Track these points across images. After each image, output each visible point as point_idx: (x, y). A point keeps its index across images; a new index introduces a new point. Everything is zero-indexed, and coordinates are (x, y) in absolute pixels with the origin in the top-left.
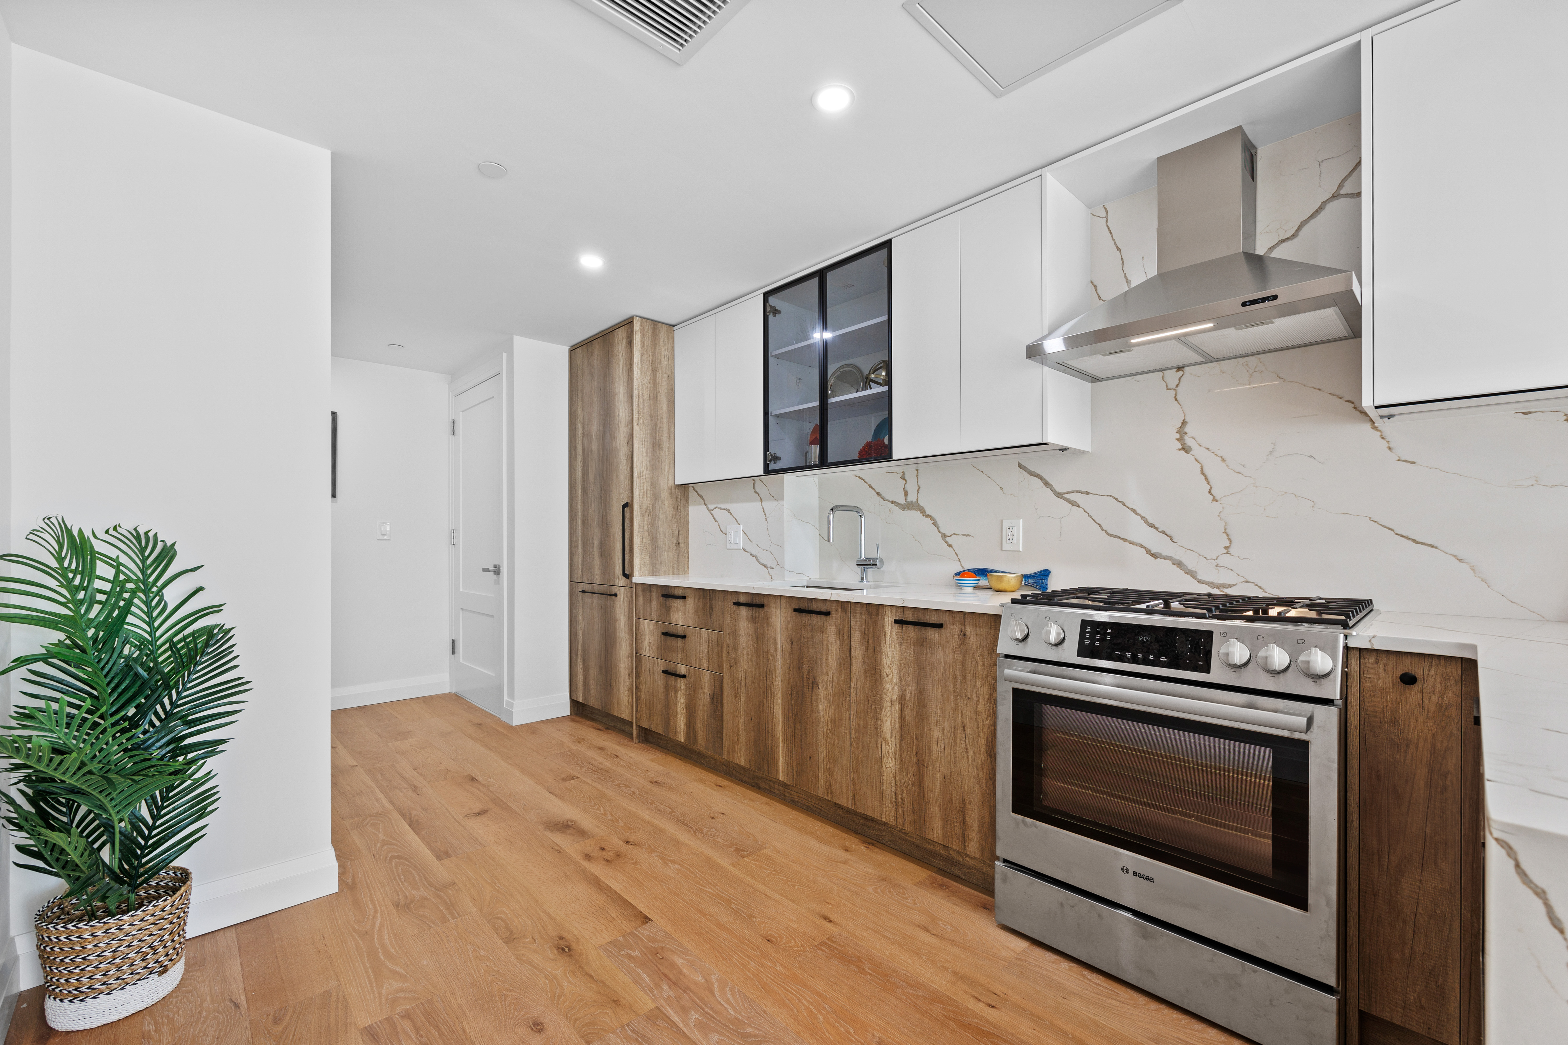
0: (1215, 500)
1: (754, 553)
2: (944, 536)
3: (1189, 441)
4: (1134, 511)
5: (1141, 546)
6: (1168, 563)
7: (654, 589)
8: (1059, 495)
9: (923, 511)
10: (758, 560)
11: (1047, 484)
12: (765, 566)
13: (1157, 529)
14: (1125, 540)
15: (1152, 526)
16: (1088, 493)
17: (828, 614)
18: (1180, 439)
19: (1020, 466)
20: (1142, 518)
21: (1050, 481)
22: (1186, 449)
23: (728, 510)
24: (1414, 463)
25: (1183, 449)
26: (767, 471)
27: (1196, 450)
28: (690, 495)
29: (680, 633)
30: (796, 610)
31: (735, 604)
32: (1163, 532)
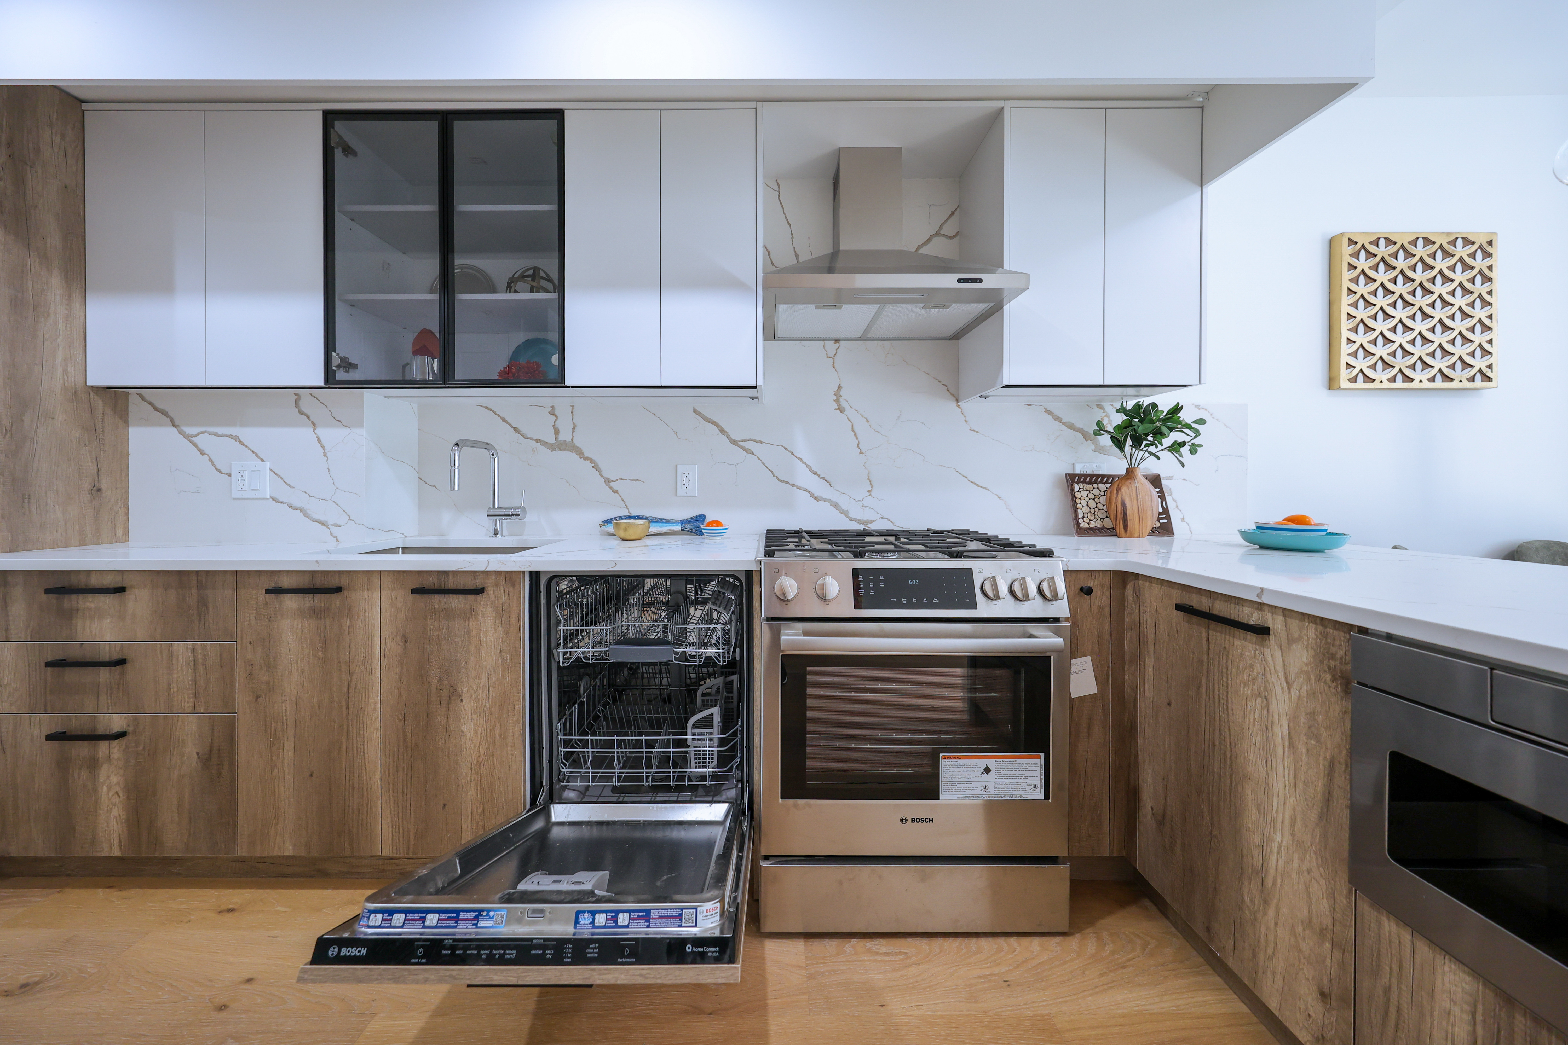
0: (861, 453)
1: (298, 505)
2: (608, 481)
3: (844, 404)
4: (801, 460)
5: (806, 490)
6: (828, 504)
8: (734, 442)
9: (580, 453)
10: (306, 515)
11: (722, 431)
12: (322, 523)
13: (819, 475)
14: (793, 485)
15: (815, 473)
16: (761, 442)
18: (837, 401)
19: (695, 411)
20: (807, 466)
21: (726, 428)
22: (841, 409)
23: (231, 436)
24: (977, 432)
25: (839, 409)
27: (848, 411)
32: (824, 479)
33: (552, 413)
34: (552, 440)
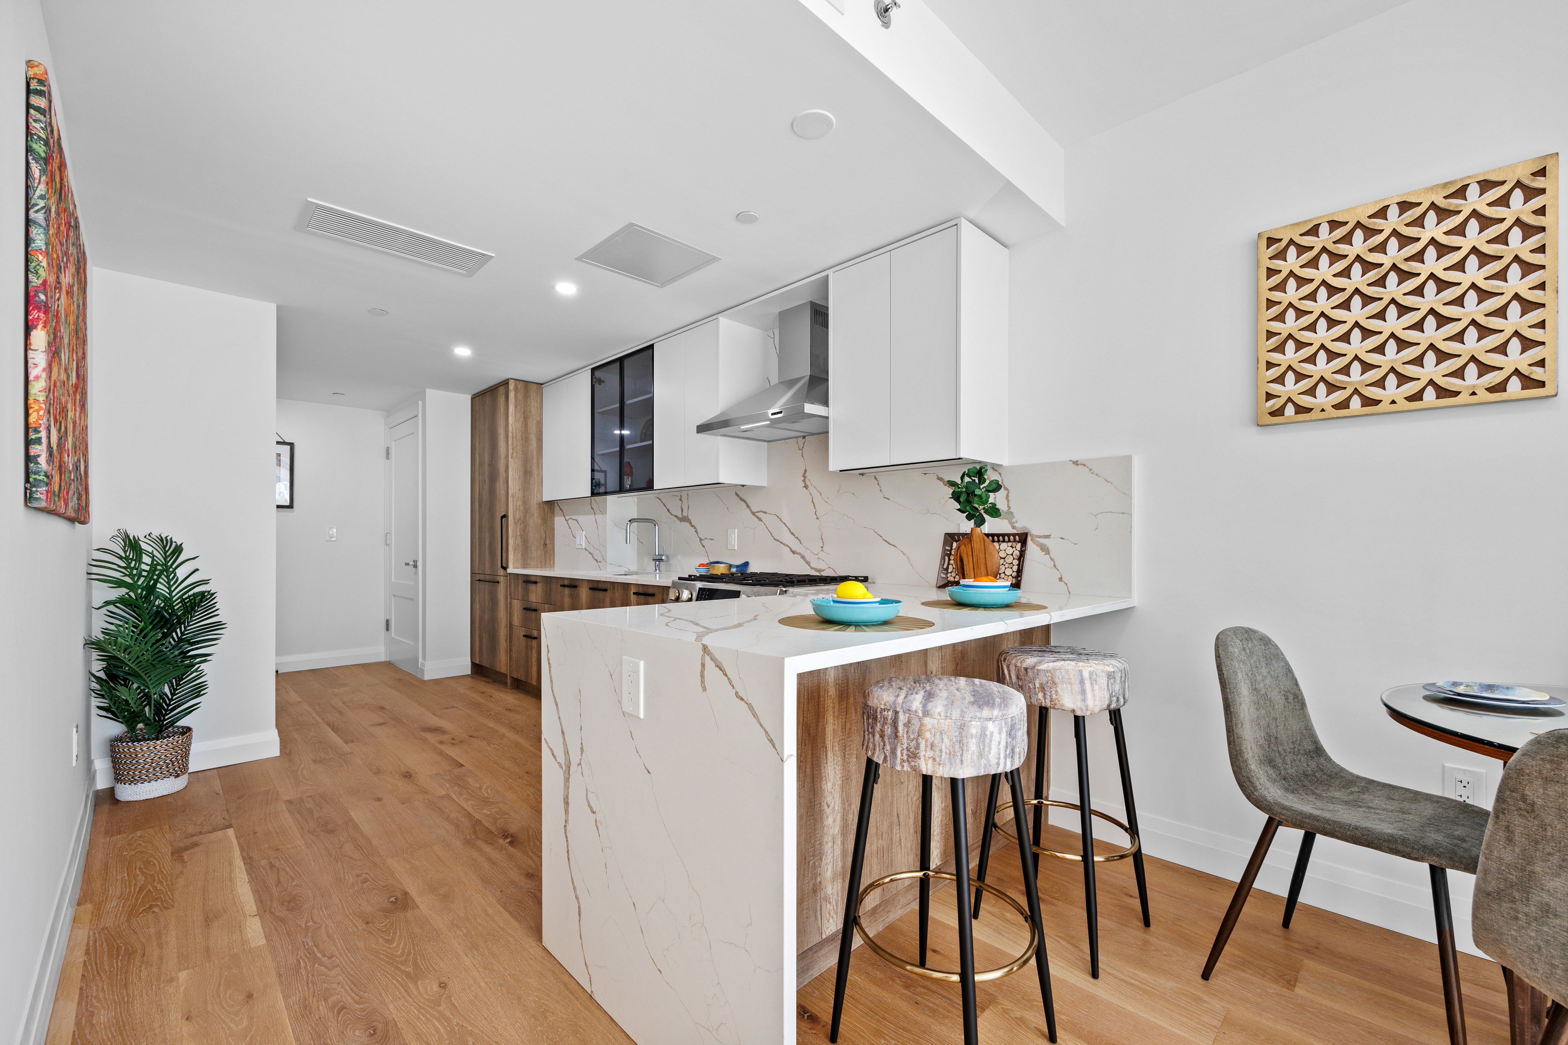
0: (817, 518)
1: (591, 552)
2: (701, 540)
3: (808, 482)
4: (785, 524)
5: (788, 546)
6: (799, 556)
7: (520, 577)
8: (753, 513)
9: (690, 523)
10: (593, 557)
11: (748, 506)
12: (597, 561)
13: (794, 535)
14: (781, 543)
15: (792, 534)
16: (766, 513)
17: (606, 590)
18: (804, 481)
19: (736, 494)
20: (789, 529)
21: (749, 505)
22: (806, 487)
23: (577, 520)
24: (889, 499)
25: (805, 487)
26: (593, 494)
27: (810, 488)
28: (555, 509)
29: (534, 608)
30: (590, 589)
31: (561, 586)
32: (797, 538)
33: (681, 500)
34: (680, 516)
